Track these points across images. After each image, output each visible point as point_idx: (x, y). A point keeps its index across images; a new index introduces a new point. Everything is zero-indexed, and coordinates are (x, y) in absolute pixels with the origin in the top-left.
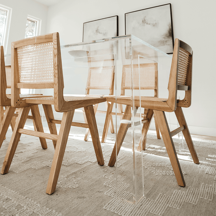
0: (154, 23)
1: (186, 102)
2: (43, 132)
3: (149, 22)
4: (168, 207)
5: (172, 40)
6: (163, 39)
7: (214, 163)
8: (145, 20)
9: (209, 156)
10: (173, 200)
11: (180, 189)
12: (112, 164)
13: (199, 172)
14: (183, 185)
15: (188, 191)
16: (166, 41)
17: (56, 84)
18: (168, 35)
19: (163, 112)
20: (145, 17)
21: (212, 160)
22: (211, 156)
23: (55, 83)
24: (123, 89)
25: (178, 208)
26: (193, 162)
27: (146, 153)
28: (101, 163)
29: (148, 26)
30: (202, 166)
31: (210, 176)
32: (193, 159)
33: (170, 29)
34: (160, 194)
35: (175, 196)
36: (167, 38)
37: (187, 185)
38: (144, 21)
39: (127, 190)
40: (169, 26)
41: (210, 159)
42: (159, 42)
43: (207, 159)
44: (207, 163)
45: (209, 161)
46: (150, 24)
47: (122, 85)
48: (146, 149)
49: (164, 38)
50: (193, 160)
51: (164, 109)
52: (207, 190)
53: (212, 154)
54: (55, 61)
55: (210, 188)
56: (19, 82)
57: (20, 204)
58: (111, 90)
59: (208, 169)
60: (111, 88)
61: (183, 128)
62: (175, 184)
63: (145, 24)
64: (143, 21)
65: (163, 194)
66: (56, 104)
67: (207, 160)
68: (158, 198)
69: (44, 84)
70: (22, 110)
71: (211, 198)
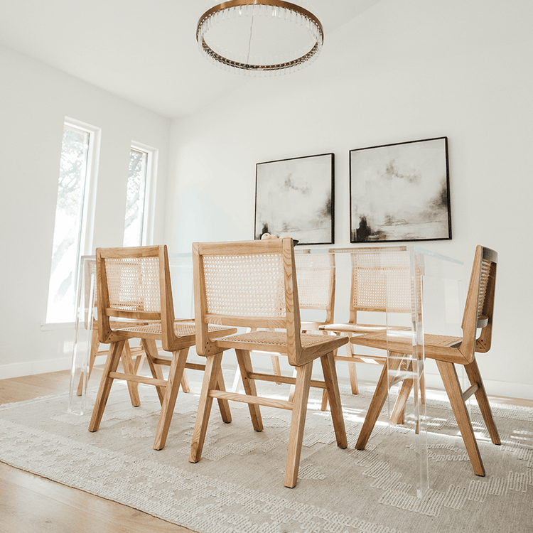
0: (412, 175)
1: (482, 343)
2: (256, 395)
3: (400, 173)
4: (467, 500)
5: (447, 213)
6: (430, 210)
7: (524, 443)
8: (392, 167)
9: (515, 432)
10: (471, 492)
11: (478, 479)
12: (361, 446)
13: (503, 457)
14: (482, 474)
15: (490, 480)
16: (435, 214)
17: (291, 323)
18: (440, 202)
19: (453, 364)
20: (394, 161)
21: (521, 438)
22: (518, 432)
23: (288, 321)
24: (354, 310)
25: (481, 501)
26: (491, 442)
27: (408, 429)
28: (342, 444)
29: (398, 179)
30: (506, 448)
31: (521, 462)
32: (491, 437)
33: (444, 190)
34: (451, 486)
35: (473, 488)
36: (436, 207)
37: (487, 474)
38: (390, 170)
39: (401, 480)
40: (443, 183)
41: (517, 438)
42: (421, 214)
43: (512, 437)
44: (514, 443)
45: (517, 440)
46: (402, 177)
47: (351, 302)
48: (405, 421)
49: (432, 207)
50: (490, 439)
51: (454, 359)
52: (518, 479)
53: (520, 430)
54: (289, 285)
55: (521, 477)
56: (207, 313)
57: (257, 499)
58: (330, 313)
59: (515, 452)
60: (329, 308)
61: (476, 388)
62: (470, 472)
63: (393, 176)
64: (387, 169)
65: (456, 486)
66: (292, 354)
67: (513, 439)
68: (449, 490)
69: (267, 321)
70: (213, 360)
71: (525, 490)
